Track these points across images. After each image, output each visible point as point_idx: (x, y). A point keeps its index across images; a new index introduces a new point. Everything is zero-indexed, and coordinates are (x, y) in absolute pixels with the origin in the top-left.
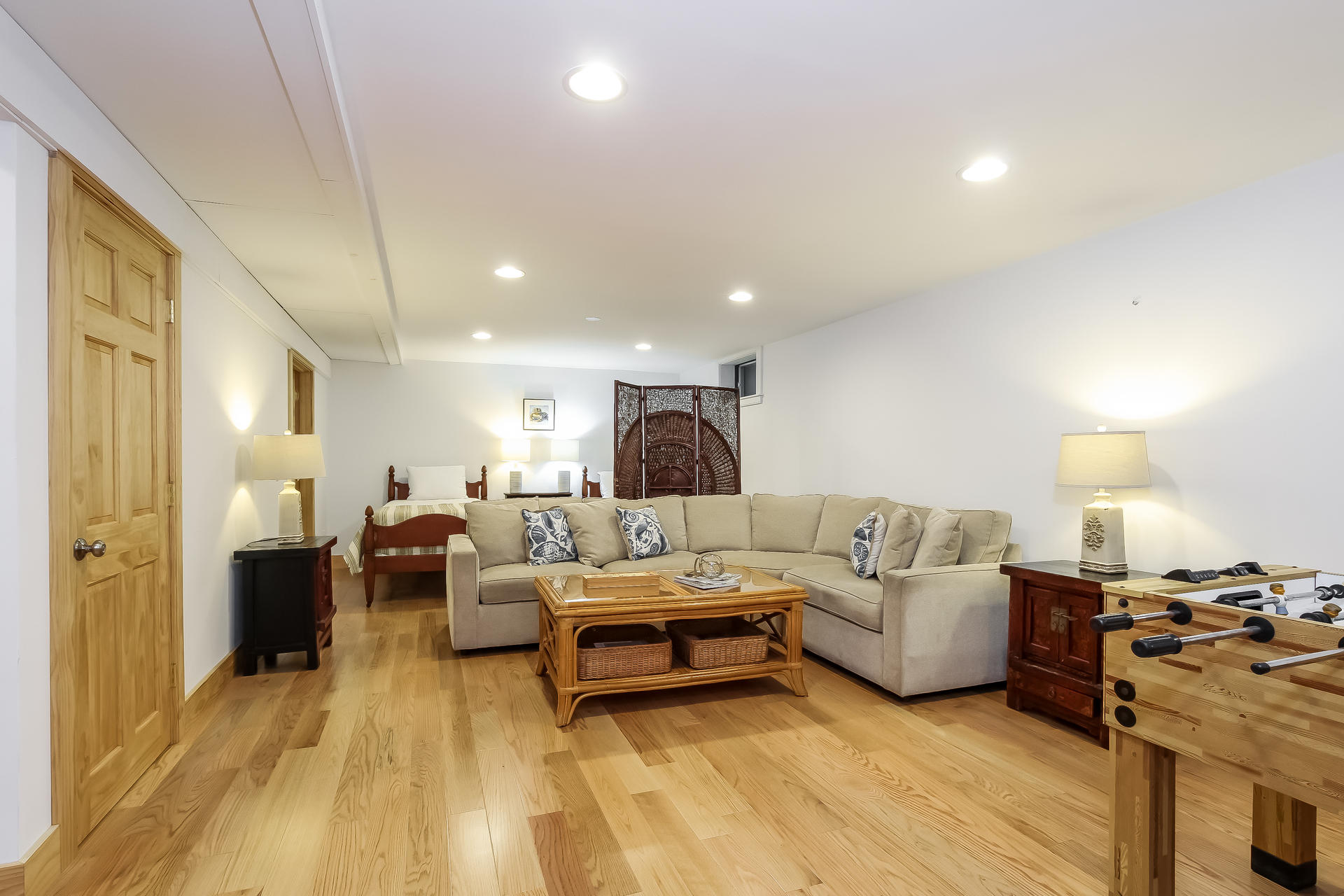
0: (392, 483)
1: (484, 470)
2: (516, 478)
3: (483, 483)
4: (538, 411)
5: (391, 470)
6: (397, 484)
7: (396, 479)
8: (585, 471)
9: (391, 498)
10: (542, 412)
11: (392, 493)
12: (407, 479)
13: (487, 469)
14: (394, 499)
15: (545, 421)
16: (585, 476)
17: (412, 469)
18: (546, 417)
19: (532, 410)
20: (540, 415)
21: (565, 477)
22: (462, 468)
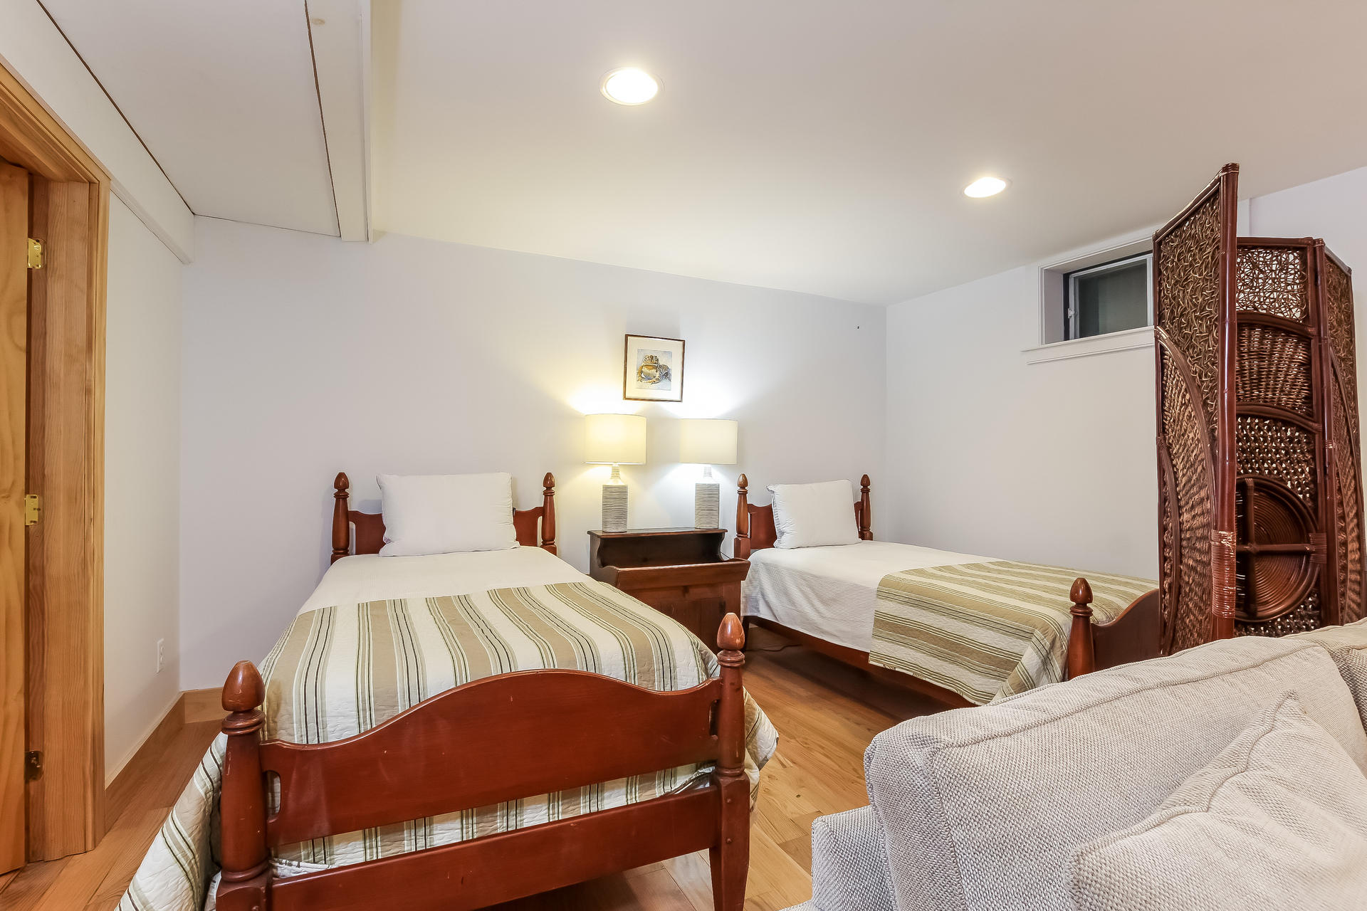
0: (343, 514)
1: (549, 483)
2: (615, 499)
3: (546, 511)
4: (653, 362)
5: (342, 484)
6: (356, 516)
7: (353, 505)
8: (744, 485)
9: (340, 550)
10: (661, 362)
11: (343, 535)
12: (379, 504)
13: (557, 479)
14: (346, 553)
15: (665, 382)
16: (743, 495)
17: (391, 482)
18: (667, 375)
19: (642, 358)
20: (656, 370)
21: (708, 496)
22: (504, 479)
